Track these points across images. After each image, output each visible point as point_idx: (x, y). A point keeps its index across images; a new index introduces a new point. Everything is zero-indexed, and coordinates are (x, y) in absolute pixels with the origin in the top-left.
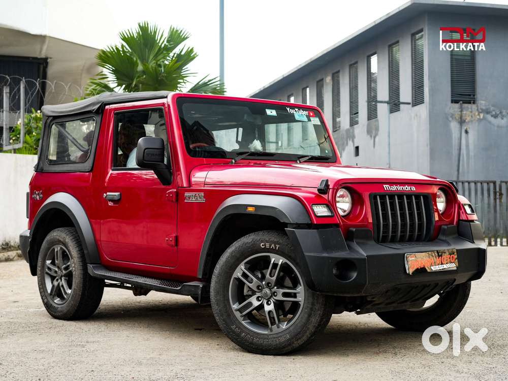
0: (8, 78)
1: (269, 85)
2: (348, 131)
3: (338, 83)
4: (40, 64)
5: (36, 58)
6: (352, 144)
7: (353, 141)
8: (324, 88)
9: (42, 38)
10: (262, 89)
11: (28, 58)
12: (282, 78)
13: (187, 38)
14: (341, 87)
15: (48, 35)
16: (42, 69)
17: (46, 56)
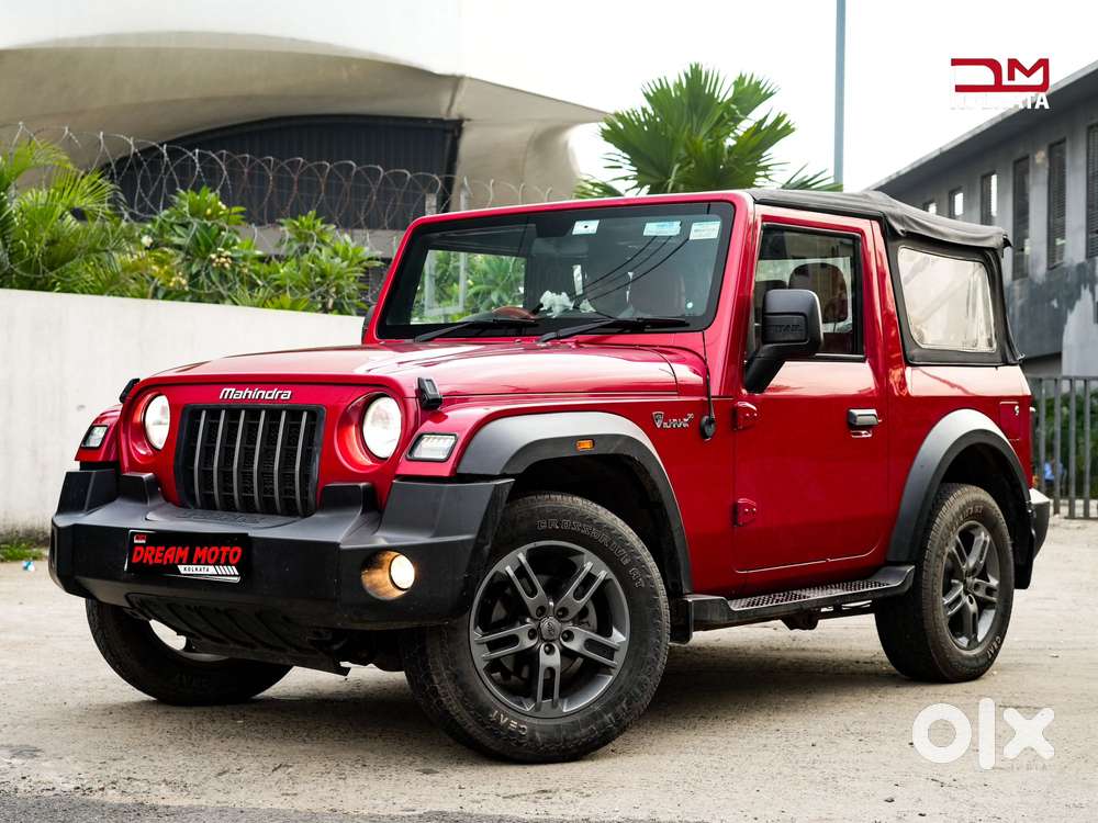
0: (437, 178)
1: (908, 169)
2: (1081, 267)
3: (1062, 167)
4: (445, 131)
5: (440, 121)
6: (1090, 296)
7: (1092, 291)
8: (1031, 175)
9: (455, 82)
10: (894, 177)
11: (424, 120)
12: (937, 153)
13: (771, 94)
14: (1067, 174)
15: (467, 75)
16: (448, 142)
17: (459, 116)
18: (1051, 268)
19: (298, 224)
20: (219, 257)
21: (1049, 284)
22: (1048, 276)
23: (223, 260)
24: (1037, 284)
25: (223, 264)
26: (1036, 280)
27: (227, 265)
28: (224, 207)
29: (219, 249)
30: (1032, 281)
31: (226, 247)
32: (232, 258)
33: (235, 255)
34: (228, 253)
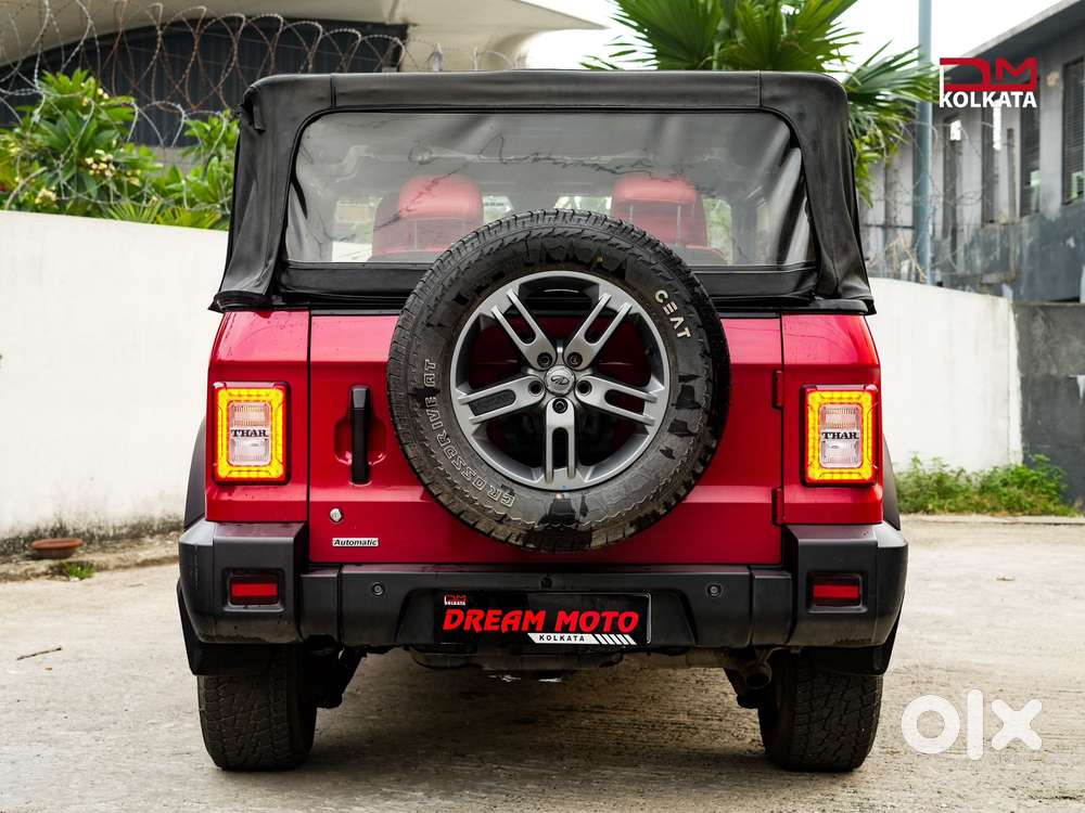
5: (382, 25)
8: (1042, 98)
11: (363, 24)
17: (404, 20)
18: (1066, 202)
19: (208, 128)
20: (97, 162)
21: (1064, 220)
22: (1063, 211)
23: (103, 166)
24: (1050, 221)
25: (102, 171)
26: (1048, 217)
27: (108, 173)
28: (106, 96)
29: (98, 151)
30: (1043, 218)
31: (108, 148)
32: (116, 164)
33: (120, 160)
34: (110, 157)
